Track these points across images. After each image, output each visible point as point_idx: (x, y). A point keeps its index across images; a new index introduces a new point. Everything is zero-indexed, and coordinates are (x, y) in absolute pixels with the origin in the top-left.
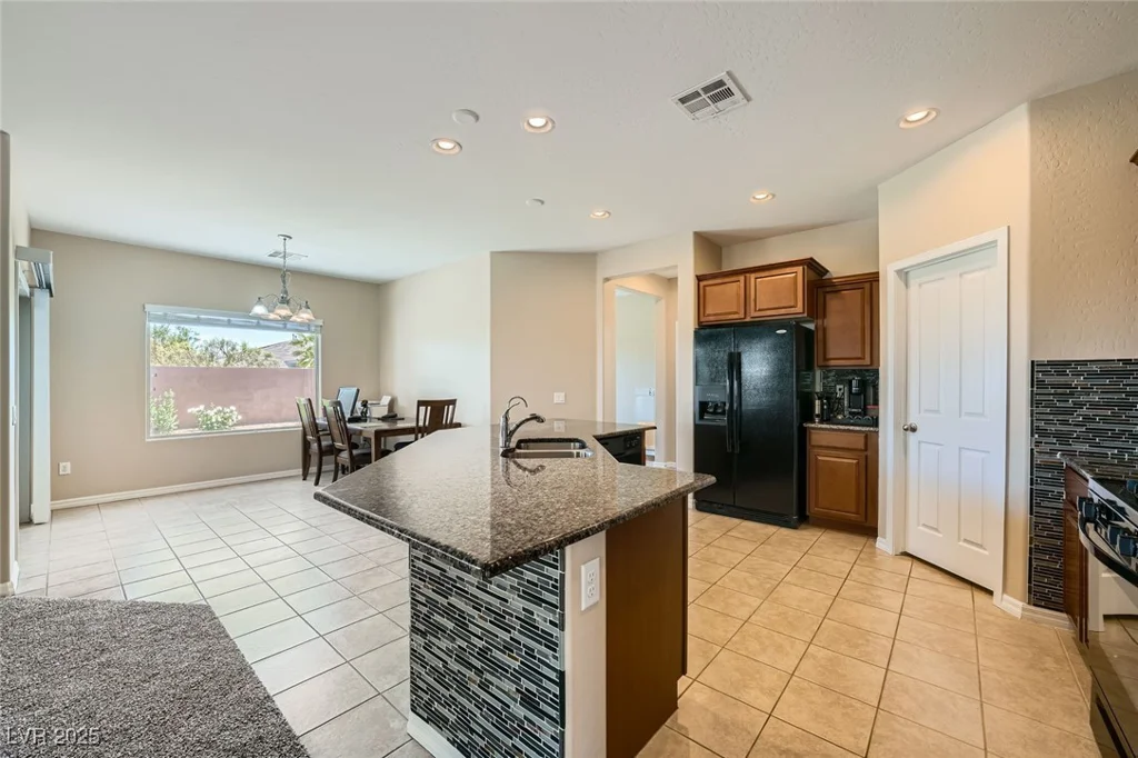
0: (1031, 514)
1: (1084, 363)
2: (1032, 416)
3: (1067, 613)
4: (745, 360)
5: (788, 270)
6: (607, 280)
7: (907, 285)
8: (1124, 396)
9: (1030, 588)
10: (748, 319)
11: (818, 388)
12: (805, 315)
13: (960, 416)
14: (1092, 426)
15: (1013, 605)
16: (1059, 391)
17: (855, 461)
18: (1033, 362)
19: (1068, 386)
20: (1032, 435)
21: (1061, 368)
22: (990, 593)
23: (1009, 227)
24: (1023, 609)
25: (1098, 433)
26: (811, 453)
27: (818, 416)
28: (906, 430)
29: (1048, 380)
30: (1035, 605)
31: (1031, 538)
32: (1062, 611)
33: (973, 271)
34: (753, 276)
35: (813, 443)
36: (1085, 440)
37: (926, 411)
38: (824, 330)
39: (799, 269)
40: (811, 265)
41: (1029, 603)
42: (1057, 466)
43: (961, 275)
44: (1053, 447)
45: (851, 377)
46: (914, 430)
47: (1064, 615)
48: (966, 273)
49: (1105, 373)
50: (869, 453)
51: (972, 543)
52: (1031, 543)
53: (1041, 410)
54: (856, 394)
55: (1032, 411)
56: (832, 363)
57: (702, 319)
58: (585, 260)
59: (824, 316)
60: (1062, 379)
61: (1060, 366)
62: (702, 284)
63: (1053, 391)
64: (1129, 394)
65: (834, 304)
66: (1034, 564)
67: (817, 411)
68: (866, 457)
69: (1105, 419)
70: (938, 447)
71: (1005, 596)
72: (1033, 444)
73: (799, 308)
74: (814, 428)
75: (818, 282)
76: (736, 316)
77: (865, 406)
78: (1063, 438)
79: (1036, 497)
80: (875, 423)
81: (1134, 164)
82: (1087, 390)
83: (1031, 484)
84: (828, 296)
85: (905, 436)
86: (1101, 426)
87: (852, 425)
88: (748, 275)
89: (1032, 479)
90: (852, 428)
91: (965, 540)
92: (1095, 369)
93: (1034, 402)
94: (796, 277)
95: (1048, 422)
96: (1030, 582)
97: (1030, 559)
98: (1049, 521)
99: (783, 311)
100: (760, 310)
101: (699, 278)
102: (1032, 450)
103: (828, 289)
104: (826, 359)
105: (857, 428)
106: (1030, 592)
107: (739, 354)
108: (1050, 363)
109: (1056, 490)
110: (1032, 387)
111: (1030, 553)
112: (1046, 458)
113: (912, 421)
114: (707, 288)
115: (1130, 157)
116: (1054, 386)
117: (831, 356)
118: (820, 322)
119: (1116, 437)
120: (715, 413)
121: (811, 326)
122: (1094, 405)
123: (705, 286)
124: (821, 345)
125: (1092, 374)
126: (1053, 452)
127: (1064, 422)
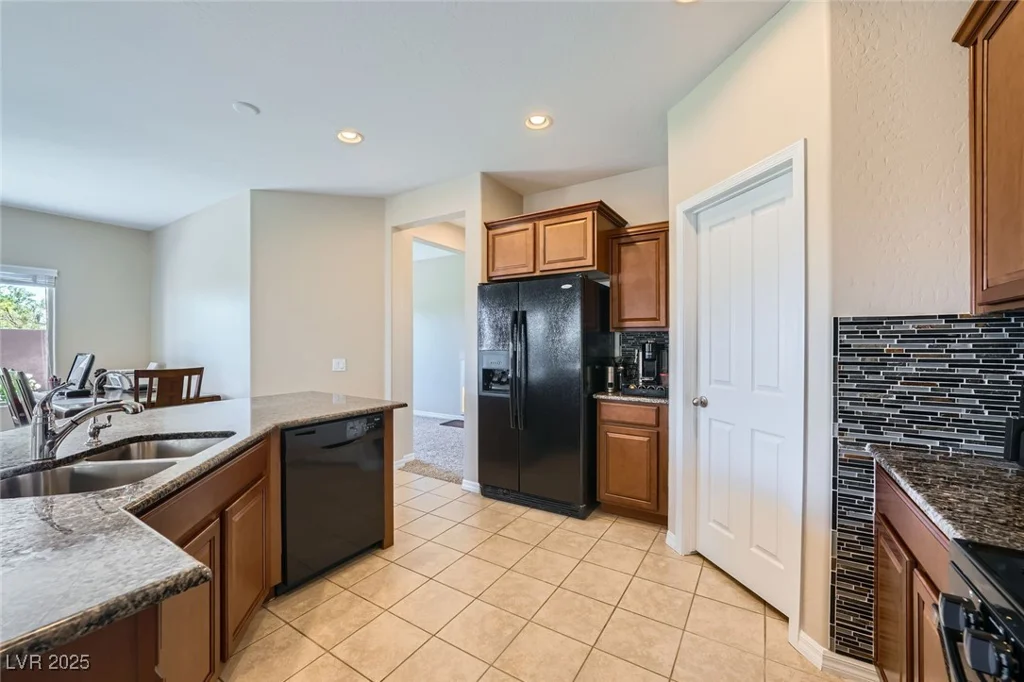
0: (834, 527)
1: (899, 320)
2: (835, 394)
3: (876, 665)
4: (530, 319)
5: (578, 216)
6: (397, 229)
7: (697, 231)
8: (947, 366)
9: (832, 628)
10: (538, 273)
11: (618, 353)
12: (595, 268)
13: (753, 389)
14: (907, 407)
15: (812, 646)
16: (868, 359)
17: (646, 439)
18: (836, 319)
19: (878, 352)
20: (835, 420)
21: (870, 328)
22: (786, 619)
23: (806, 140)
24: (825, 658)
25: (917, 417)
26: (602, 428)
27: (611, 385)
28: (696, 404)
29: (855, 343)
30: (838, 652)
31: (834, 561)
32: (870, 662)
33: (764, 207)
34: (541, 224)
35: (604, 417)
36: (900, 427)
37: (717, 381)
38: (619, 286)
39: (589, 215)
40: (602, 210)
41: (831, 649)
42: (865, 464)
43: (753, 212)
44: (861, 436)
45: (643, 341)
46: (704, 404)
47: (872, 668)
48: (757, 209)
49: (924, 335)
50: (660, 429)
51: (765, 551)
52: (833, 568)
53: (846, 385)
54: (648, 360)
55: (835, 386)
56: (628, 324)
57: (491, 274)
58: (371, 205)
59: (619, 271)
60: (870, 343)
61: (869, 325)
62: (491, 232)
63: (860, 359)
64: (954, 364)
65: (629, 256)
66: (837, 596)
67: (610, 380)
68: (658, 433)
69: (925, 399)
70: (728, 428)
71: (803, 634)
72: (837, 431)
73: (589, 261)
74: (604, 400)
75: (612, 232)
76: (525, 270)
77: (658, 374)
78: (874, 424)
79: (841, 505)
80: (665, 396)
81: (957, 44)
82: (903, 358)
83: (834, 487)
84: (623, 249)
85: (696, 413)
86: (919, 408)
87: (644, 396)
88: (537, 222)
89: (834, 480)
90: (642, 399)
91: (758, 547)
92: (911, 328)
93: (839, 375)
94: (585, 225)
95: (855, 402)
96: (832, 621)
97: (833, 588)
98: (855, 538)
99: (572, 264)
100: (549, 263)
101: (489, 226)
102: (835, 440)
103: (623, 240)
104: (622, 320)
105: (648, 400)
106: (832, 635)
107: (524, 314)
108: (857, 322)
109: (864, 495)
110: (835, 353)
111: (833, 581)
112: (853, 451)
113: (703, 394)
114: (497, 239)
115: (953, 34)
116: (863, 353)
117: (626, 317)
118: (614, 277)
119: (938, 423)
120: (500, 382)
121: (607, 284)
122: (910, 380)
123: (494, 236)
124: (616, 303)
125: (907, 336)
126: (860, 443)
127: (875, 403)
